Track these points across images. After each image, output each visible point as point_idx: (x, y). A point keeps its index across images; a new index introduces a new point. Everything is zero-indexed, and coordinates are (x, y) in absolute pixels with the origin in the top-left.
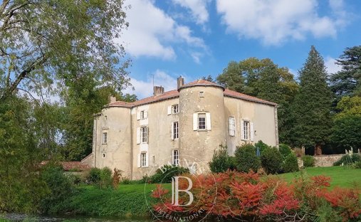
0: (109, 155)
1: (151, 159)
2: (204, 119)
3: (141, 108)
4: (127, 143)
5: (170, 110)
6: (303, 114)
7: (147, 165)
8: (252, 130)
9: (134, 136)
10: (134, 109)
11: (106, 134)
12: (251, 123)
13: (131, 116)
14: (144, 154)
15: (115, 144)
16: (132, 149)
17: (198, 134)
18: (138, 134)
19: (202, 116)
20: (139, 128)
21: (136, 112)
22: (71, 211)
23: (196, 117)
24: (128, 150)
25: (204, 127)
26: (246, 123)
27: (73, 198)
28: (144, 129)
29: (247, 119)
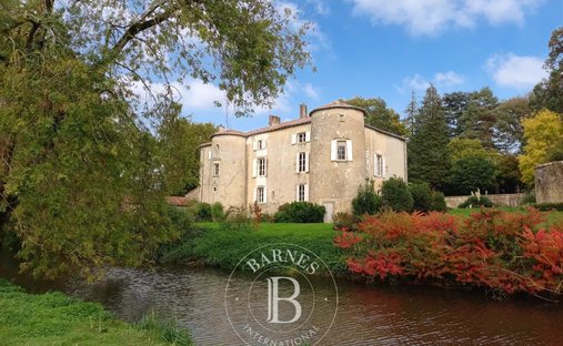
0: (221, 189)
1: (270, 195)
2: (343, 148)
3: (258, 138)
4: (241, 177)
5: (295, 139)
6: (419, 153)
7: (265, 201)
8: (384, 165)
9: (249, 169)
10: (250, 139)
11: (217, 165)
12: (384, 158)
13: (246, 146)
14: (261, 189)
15: (227, 177)
16: (246, 183)
17: (336, 165)
18: (254, 166)
19: (341, 144)
20: (255, 161)
21: (253, 142)
22: (195, 260)
23: (334, 145)
24: (243, 184)
25: (344, 158)
26: (379, 156)
27: (196, 241)
28: (261, 161)
29: (380, 153)
